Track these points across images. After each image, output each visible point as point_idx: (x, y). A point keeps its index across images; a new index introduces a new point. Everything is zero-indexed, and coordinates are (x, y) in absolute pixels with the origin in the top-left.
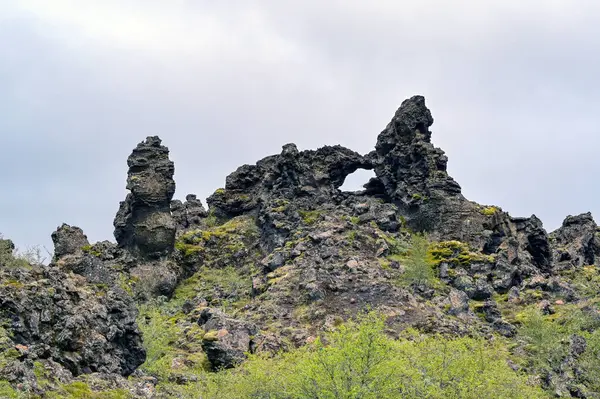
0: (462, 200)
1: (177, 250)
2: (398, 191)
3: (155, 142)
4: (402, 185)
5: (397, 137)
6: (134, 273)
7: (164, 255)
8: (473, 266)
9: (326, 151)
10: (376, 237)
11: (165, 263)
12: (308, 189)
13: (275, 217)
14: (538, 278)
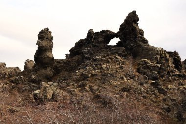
0: (149, 45)
1: (54, 65)
2: (127, 43)
3: (47, 30)
4: (128, 42)
5: (126, 25)
6: (38, 72)
7: (49, 66)
8: (152, 68)
9: (103, 32)
10: (117, 58)
11: (49, 69)
12: (97, 44)
13: (85, 53)
14: (177, 73)
